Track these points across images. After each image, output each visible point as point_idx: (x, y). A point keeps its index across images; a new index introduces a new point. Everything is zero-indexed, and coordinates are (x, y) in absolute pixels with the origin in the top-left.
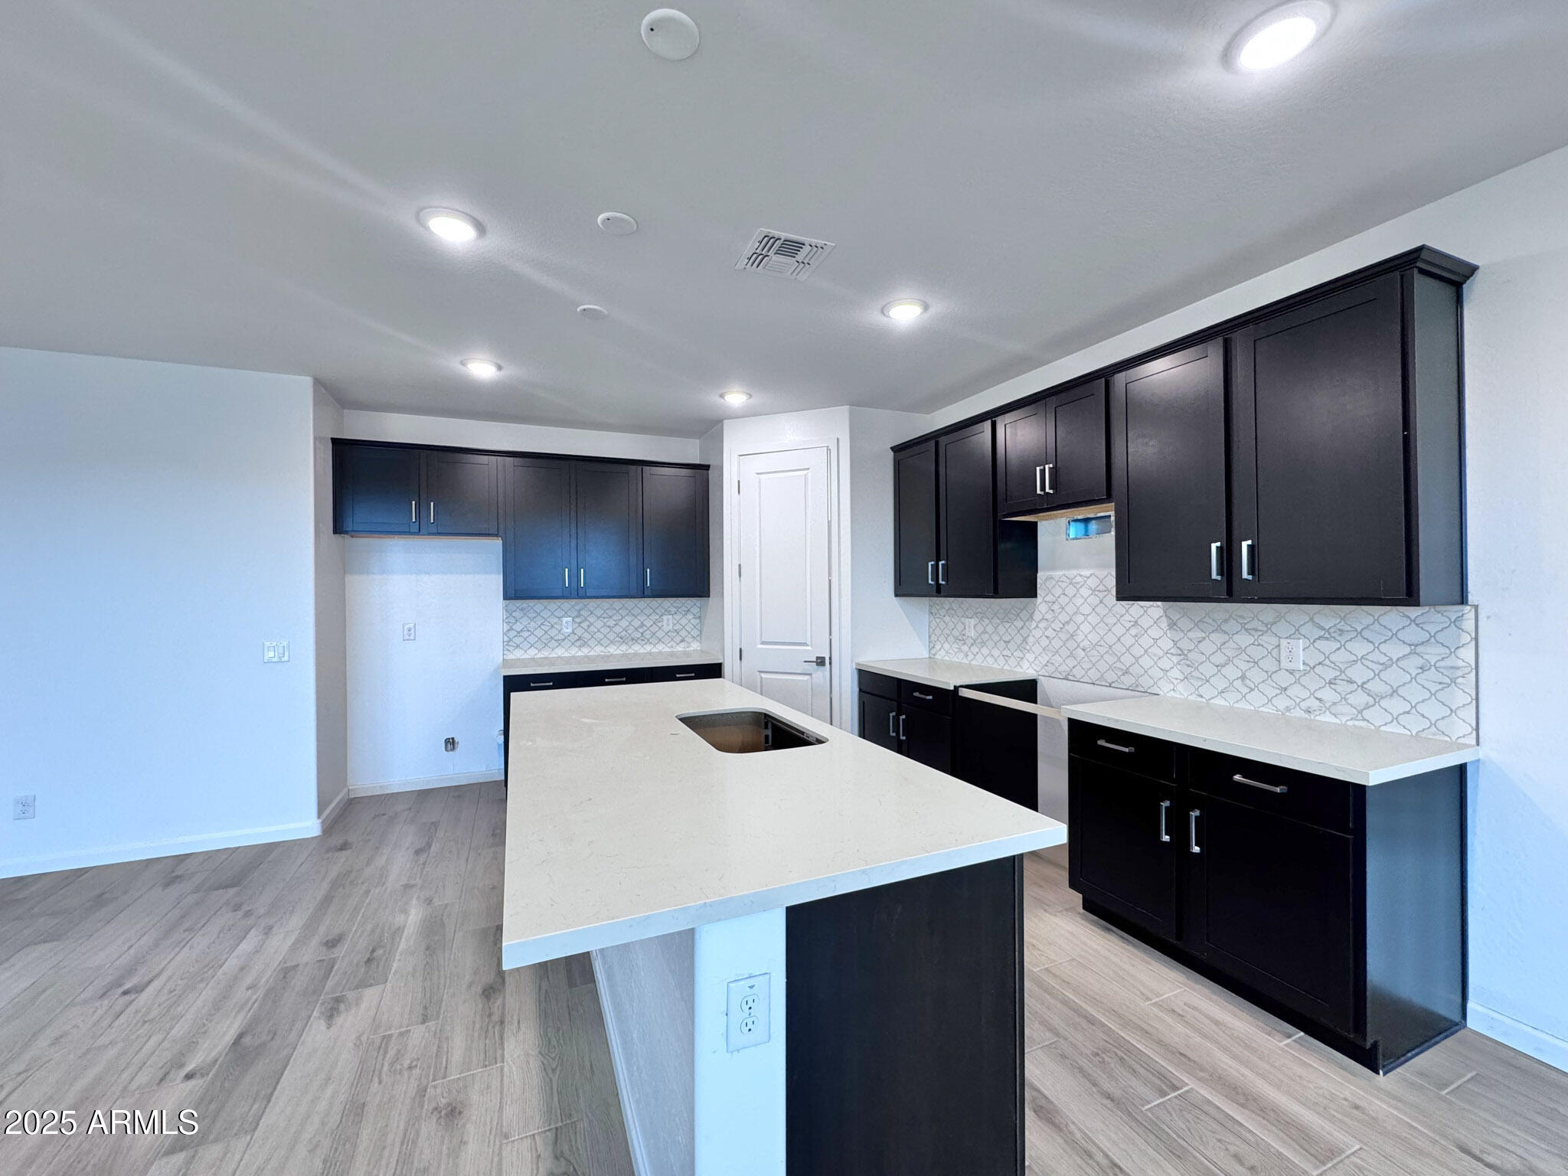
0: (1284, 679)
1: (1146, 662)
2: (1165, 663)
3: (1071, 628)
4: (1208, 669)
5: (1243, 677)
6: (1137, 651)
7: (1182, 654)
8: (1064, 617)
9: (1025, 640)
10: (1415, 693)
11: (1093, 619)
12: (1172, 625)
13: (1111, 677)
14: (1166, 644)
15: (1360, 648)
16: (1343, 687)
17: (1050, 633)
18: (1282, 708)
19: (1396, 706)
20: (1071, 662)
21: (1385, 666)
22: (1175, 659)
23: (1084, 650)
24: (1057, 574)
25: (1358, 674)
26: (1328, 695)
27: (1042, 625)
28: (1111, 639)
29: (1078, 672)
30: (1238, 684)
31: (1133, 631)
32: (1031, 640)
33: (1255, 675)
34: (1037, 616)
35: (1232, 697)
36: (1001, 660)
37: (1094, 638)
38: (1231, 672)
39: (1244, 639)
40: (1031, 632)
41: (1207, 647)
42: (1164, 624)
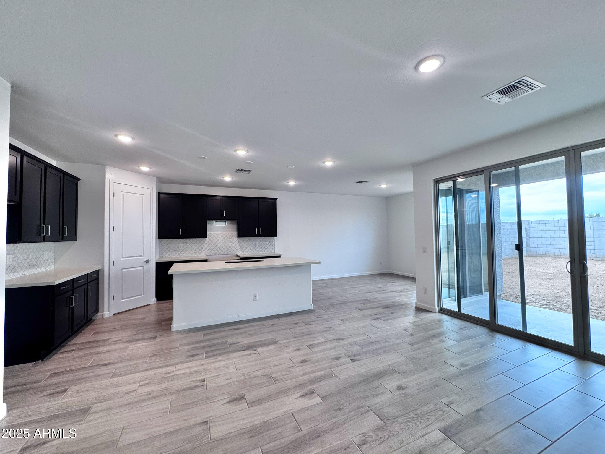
0: (256, 248)
1: (234, 249)
2: (237, 248)
3: (216, 244)
4: (245, 248)
5: (250, 249)
6: (232, 247)
7: (241, 246)
8: (214, 242)
9: (202, 248)
10: (269, 247)
11: (222, 242)
12: (239, 242)
13: (226, 253)
14: (238, 245)
15: (264, 243)
16: (263, 248)
17: (210, 245)
18: (255, 252)
19: (268, 249)
20: (216, 251)
21: (267, 245)
22: (239, 248)
23: (220, 248)
24: (212, 233)
25: (264, 246)
26: (261, 249)
27: (208, 244)
28: (226, 245)
29: (218, 253)
30: (250, 250)
31: (231, 243)
32: (204, 248)
33: (252, 248)
34: (206, 242)
35: (248, 252)
36: (194, 254)
37: (222, 246)
38: (249, 248)
39: (250, 243)
40: (204, 246)
41: (245, 245)
42: (237, 242)
